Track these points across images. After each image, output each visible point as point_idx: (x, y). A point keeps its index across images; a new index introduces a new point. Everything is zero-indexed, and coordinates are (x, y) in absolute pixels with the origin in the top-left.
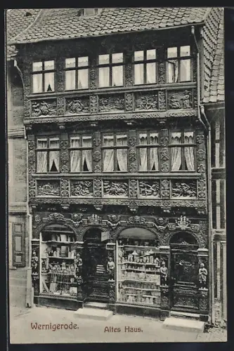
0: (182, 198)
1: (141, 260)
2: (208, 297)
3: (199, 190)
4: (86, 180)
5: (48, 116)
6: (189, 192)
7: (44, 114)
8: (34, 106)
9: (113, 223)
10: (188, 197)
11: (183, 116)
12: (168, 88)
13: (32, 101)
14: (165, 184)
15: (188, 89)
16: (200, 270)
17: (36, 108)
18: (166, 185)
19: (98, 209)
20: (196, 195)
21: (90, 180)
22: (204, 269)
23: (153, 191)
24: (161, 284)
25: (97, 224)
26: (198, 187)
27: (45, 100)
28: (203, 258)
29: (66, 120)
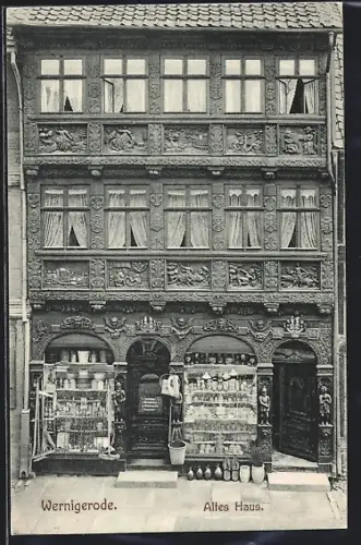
0: (296, 289)
1: (220, 387)
2: (331, 436)
3: (324, 277)
4: (138, 261)
5: (69, 153)
6: (308, 280)
7: (62, 150)
8: (43, 134)
9: (181, 330)
10: (305, 289)
11: (304, 165)
12: (281, 121)
13: (39, 126)
14: (271, 268)
15: (312, 126)
16: (321, 396)
17: (46, 138)
18: (273, 270)
19: (158, 308)
20: (318, 284)
21: (143, 262)
22: (327, 395)
23: (250, 279)
24: (259, 422)
25: (152, 331)
26: (322, 273)
27: (64, 126)
28: (325, 379)
29: (105, 161)
